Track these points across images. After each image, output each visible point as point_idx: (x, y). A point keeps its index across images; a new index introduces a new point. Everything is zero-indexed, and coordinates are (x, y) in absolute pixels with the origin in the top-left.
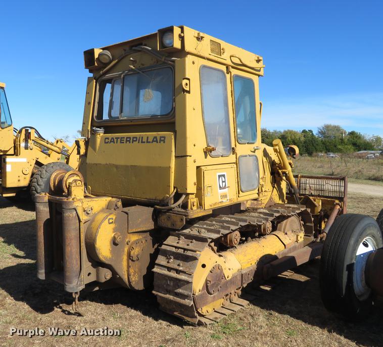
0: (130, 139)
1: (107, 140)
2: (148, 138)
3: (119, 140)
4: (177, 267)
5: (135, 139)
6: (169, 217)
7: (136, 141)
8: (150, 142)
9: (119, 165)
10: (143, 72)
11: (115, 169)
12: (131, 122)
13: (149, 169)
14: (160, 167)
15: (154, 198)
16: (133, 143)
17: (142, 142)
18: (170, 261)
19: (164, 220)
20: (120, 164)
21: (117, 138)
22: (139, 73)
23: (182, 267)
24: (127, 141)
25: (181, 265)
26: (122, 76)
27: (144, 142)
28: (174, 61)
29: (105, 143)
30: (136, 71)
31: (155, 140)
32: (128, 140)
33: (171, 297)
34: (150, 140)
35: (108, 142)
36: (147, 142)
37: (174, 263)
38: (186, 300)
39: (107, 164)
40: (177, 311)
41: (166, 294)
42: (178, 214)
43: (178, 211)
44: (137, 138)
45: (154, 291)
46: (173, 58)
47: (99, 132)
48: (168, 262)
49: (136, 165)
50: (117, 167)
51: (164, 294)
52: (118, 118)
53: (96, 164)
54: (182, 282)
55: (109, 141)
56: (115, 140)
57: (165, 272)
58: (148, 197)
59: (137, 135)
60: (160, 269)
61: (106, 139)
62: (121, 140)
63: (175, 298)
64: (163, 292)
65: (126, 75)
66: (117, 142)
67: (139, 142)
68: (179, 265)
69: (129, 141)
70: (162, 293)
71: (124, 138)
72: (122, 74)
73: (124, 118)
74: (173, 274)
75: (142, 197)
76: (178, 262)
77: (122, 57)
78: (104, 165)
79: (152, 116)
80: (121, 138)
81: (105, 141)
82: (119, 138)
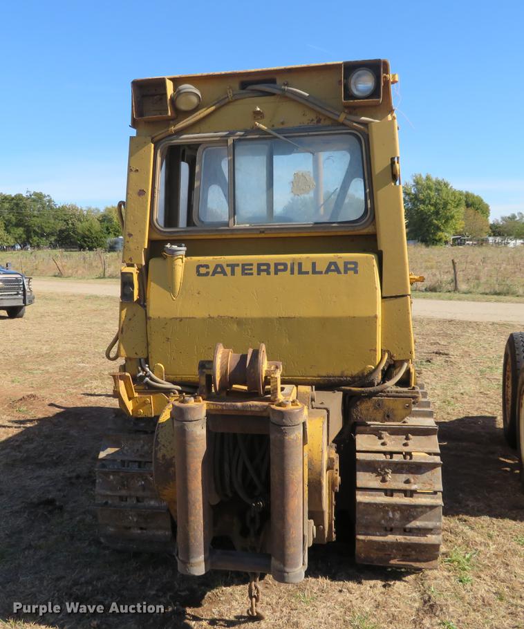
1: (203, 270)
3: (238, 270)
4: (407, 487)
6: (379, 405)
7: (285, 270)
9: (246, 319)
10: (285, 137)
11: (235, 327)
12: (263, 232)
13: (324, 322)
14: (354, 317)
15: (338, 373)
17: (300, 272)
18: (388, 479)
19: (368, 410)
20: (249, 316)
21: (233, 266)
22: (276, 137)
23: (415, 484)
25: (412, 481)
26: (230, 141)
27: (307, 273)
28: (366, 124)
29: (199, 274)
30: (269, 134)
31: (332, 267)
32: (263, 268)
33: (400, 538)
34: (321, 267)
35: (207, 274)
37: (395, 480)
38: (429, 536)
39: (211, 318)
40: (394, 558)
41: (386, 535)
42: (397, 396)
43: (397, 392)
45: (360, 534)
46: (363, 118)
47: (179, 253)
48: (384, 480)
50: (239, 322)
51: (381, 535)
52: (227, 224)
53: (181, 320)
54: (419, 510)
55: (211, 270)
56: (228, 270)
57: (381, 499)
58: (324, 374)
59: (286, 259)
60: (369, 495)
61: (199, 267)
62: (243, 269)
63: (408, 537)
64: (378, 533)
65: (239, 140)
66: (233, 273)
67: (292, 273)
68: (407, 482)
70: (376, 535)
71: (251, 265)
72: (227, 136)
73: (242, 226)
74: (399, 499)
75: (308, 375)
76: (404, 477)
77: (227, 100)
78: (204, 320)
79: (316, 223)
80: (243, 265)
81: (198, 271)
82: (238, 265)
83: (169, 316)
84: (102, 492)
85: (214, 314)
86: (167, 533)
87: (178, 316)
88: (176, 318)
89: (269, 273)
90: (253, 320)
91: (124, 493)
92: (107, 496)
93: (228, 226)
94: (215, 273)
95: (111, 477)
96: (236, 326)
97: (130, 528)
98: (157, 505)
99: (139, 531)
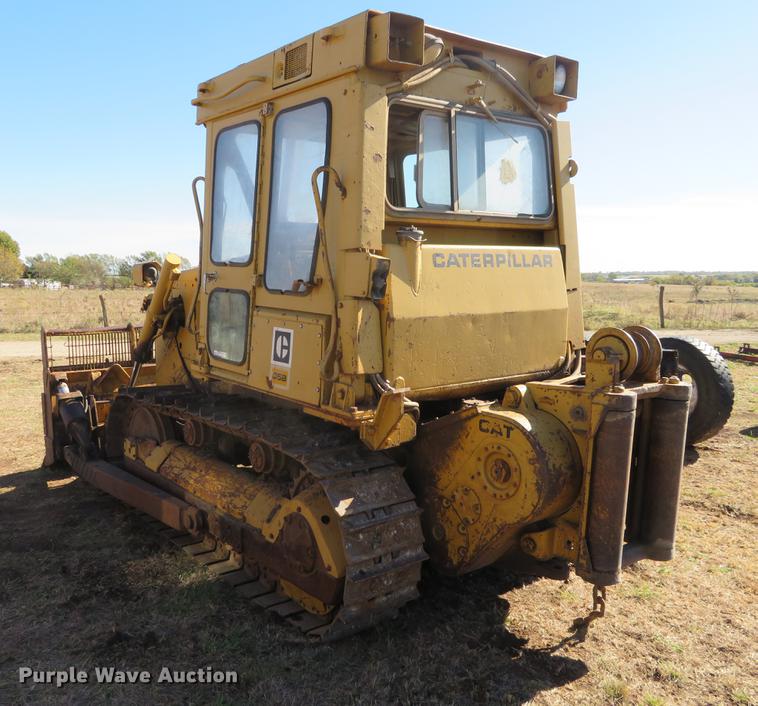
0: (492, 259)
1: (439, 260)
2: (524, 257)
3: (469, 260)
5: (501, 259)
7: (504, 262)
8: (529, 265)
9: (480, 316)
16: (498, 266)
17: (516, 265)
20: (481, 312)
21: (464, 256)
24: (485, 263)
26: (453, 112)
27: (520, 266)
29: (436, 265)
31: (536, 261)
32: (488, 260)
34: (529, 261)
35: (443, 265)
36: (525, 265)
39: (452, 316)
44: (491, 256)
49: (514, 310)
50: (475, 319)
53: (425, 320)
55: (446, 260)
56: (460, 260)
59: (504, 251)
61: (435, 256)
62: (473, 260)
66: (465, 265)
67: (510, 265)
69: (491, 262)
71: (478, 255)
72: (449, 106)
73: (464, 211)
78: (445, 318)
79: (519, 215)
80: (473, 256)
81: (435, 262)
82: (468, 256)
83: (413, 316)
84: (356, 559)
85: (454, 313)
86: (412, 588)
87: (422, 315)
88: (420, 319)
89: (492, 266)
90: (485, 316)
91: (379, 551)
92: (362, 562)
93: (453, 210)
94: (449, 264)
95: (361, 536)
96: (471, 324)
97: (373, 599)
98: (414, 554)
99: (384, 599)
